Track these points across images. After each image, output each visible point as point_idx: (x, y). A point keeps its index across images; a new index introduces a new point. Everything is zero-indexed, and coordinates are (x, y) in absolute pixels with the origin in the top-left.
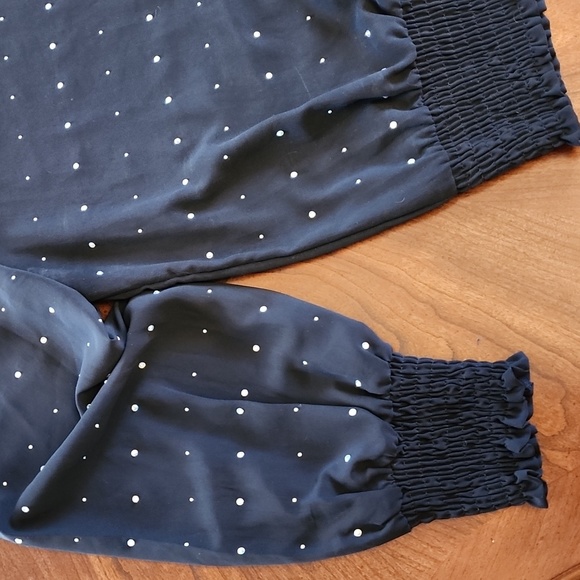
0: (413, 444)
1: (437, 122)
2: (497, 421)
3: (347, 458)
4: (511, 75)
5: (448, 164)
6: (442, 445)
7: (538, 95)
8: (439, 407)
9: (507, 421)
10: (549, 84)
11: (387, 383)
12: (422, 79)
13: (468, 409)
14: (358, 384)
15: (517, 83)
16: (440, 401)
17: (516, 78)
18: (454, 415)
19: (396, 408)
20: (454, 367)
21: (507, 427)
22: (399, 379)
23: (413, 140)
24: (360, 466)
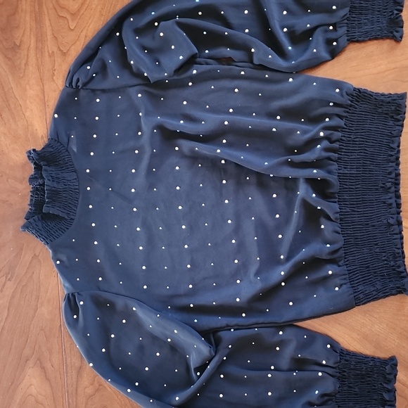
0: (345, 388)
1: (349, 274)
2: (381, 384)
3: (317, 392)
4: (383, 258)
5: (352, 296)
6: (357, 390)
7: (394, 270)
8: (358, 375)
9: (385, 385)
10: (399, 267)
11: (337, 363)
12: (345, 253)
13: (369, 377)
14: (324, 362)
15: (386, 262)
16: (359, 372)
17: (386, 260)
18: (363, 379)
19: (340, 373)
20: (366, 359)
21: (385, 387)
22: (343, 362)
23: (338, 281)
24: (323, 396)
